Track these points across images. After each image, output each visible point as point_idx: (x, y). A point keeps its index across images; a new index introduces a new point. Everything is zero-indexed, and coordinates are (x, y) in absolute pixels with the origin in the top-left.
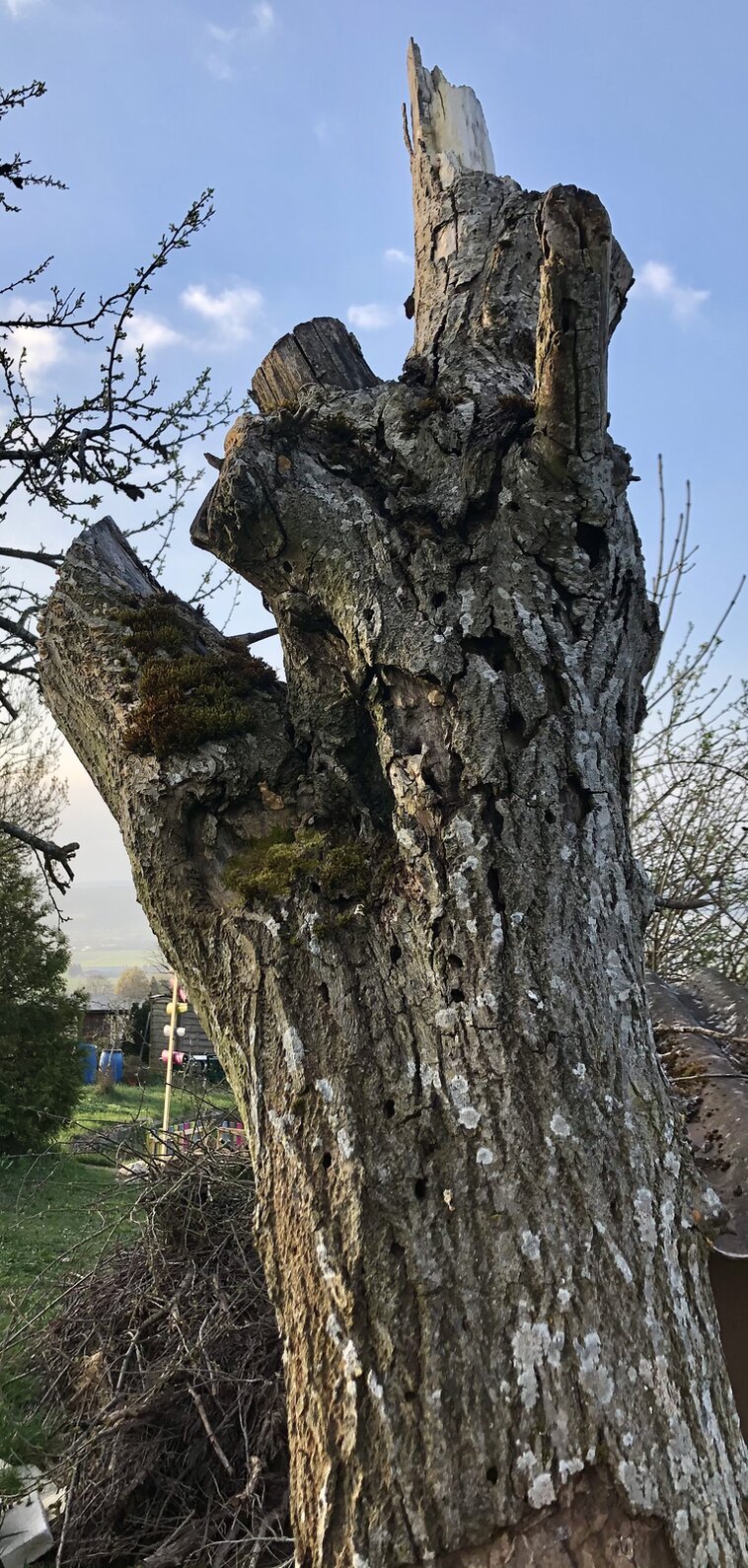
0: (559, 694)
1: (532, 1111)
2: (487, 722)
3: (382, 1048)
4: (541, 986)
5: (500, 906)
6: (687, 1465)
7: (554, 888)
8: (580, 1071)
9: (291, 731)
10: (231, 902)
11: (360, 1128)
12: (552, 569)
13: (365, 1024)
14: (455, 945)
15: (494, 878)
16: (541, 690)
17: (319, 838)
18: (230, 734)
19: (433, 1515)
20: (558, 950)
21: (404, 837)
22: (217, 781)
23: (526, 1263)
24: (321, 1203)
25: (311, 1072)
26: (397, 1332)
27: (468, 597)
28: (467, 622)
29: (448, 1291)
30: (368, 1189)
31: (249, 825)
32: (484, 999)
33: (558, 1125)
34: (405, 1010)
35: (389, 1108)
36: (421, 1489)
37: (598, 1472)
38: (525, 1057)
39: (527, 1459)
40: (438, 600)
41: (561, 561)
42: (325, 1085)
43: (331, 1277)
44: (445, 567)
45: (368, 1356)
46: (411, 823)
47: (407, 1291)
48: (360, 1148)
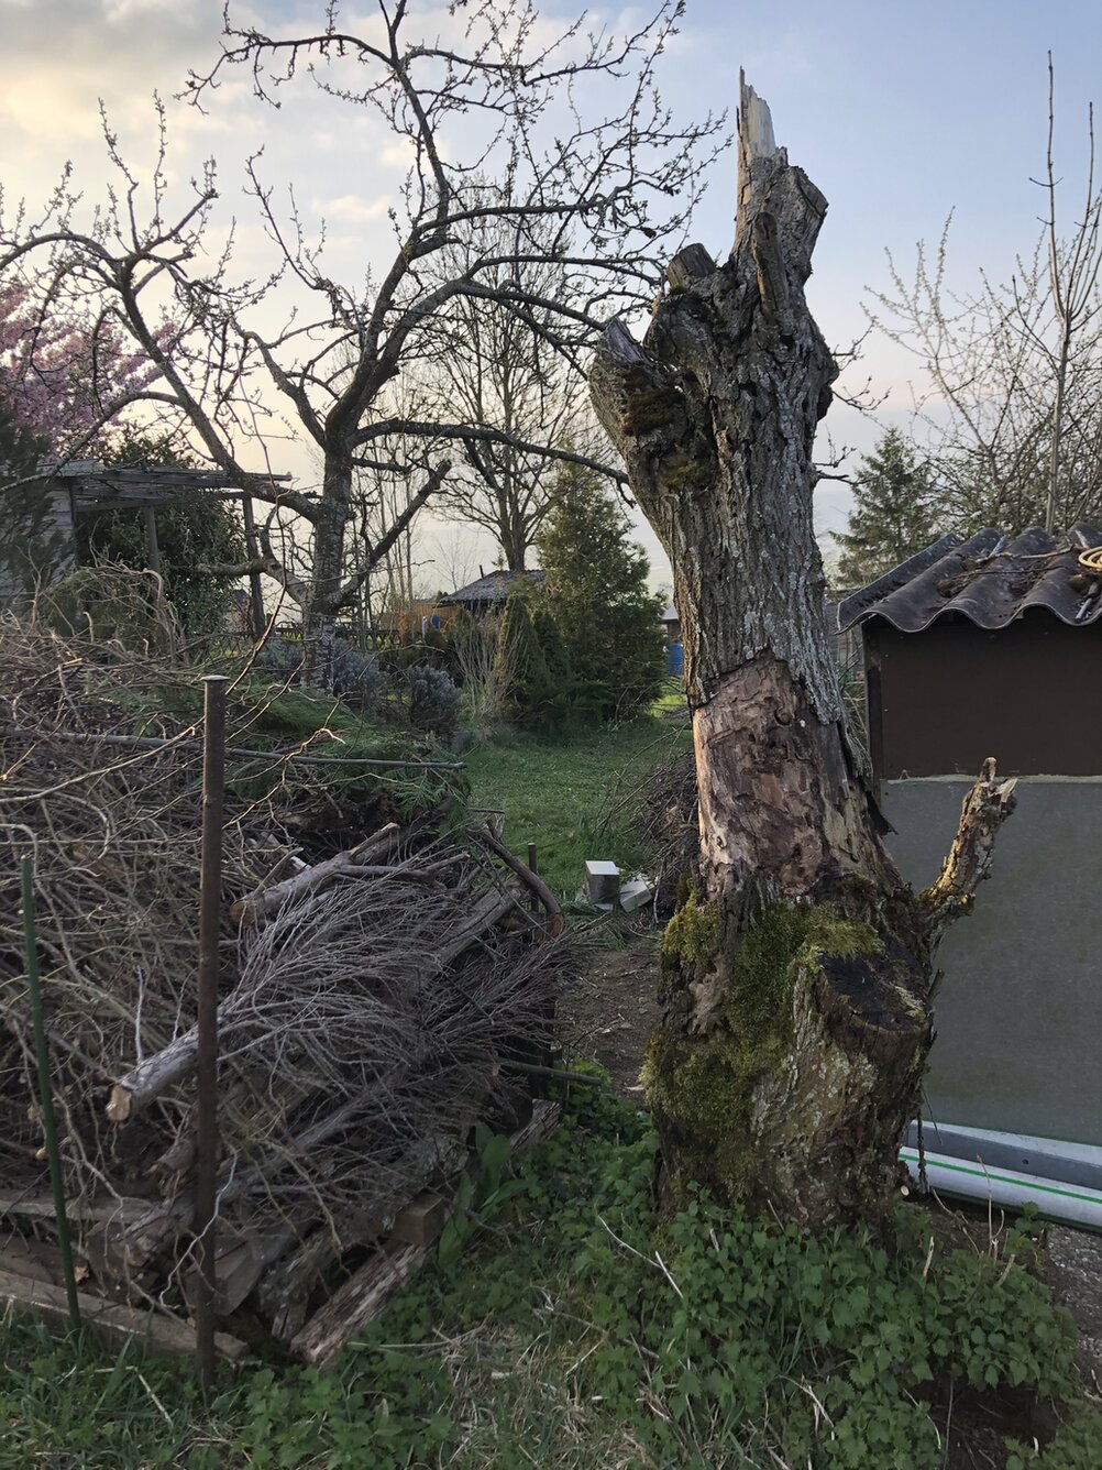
0: (775, 402)
1: (755, 550)
2: (747, 416)
3: (711, 536)
4: (761, 510)
5: (750, 483)
6: (797, 648)
7: (769, 476)
8: (773, 536)
9: (688, 421)
10: (664, 490)
11: (702, 561)
12: (773, 354)
13: (706, 528)
14: (734, 498)
15: (748, 474)
16: (767, 402)
17: (695, 464)
18: (662, 424)
19: (719, 664)
20: (769, 497)
21: (721, 461)
22: (657, 444)
23: (750, 595)
24: (690, 585)
25: (688, 545)
26: (711, 618)
27: (741, 368)
28: (740, 378)
29: (726, 605)
30: (703, 578)
31: (672, 460)
32: (743, 515)
33: (764, 553)
34: (719, 522)
35: (712, 554)
36: (716, 658)
37: (767, 650)
38: (754, 532)
39: (747, 647)
40: (730, 370)
41: (776, 351)
42: (692, 549)
43: (693, 606)
44: (732, 357)
45: (703, 627)
46: (723, 456)
47: (714, 606)
48: (702, 567)
